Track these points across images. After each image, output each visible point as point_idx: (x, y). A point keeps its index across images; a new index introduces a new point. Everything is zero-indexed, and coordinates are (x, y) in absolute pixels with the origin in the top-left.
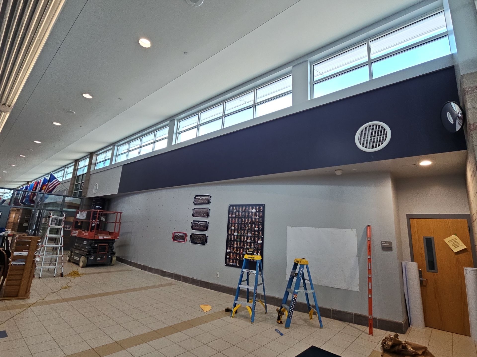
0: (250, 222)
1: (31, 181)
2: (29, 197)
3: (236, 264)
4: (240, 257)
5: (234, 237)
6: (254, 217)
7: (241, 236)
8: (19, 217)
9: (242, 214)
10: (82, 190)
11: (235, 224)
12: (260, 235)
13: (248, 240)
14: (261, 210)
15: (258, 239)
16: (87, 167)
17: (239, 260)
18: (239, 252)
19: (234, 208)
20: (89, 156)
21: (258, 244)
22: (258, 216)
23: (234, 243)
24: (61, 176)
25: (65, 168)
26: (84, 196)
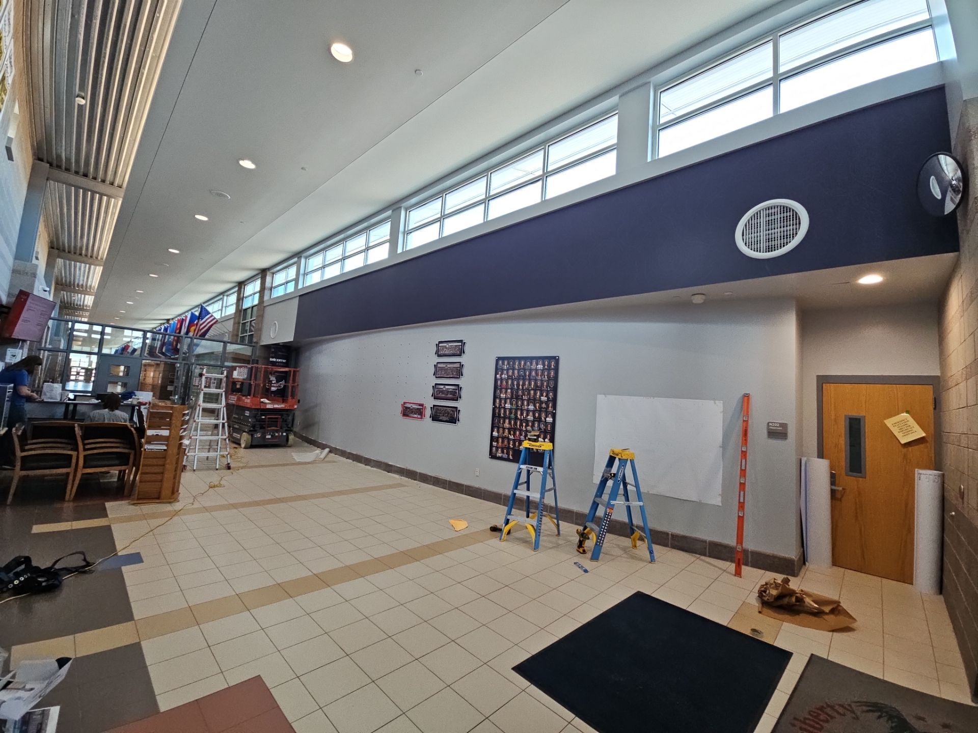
0: (532, 386)
1: (173, 319)
2: (170, 344)
3: (509, 456)
4: (514, 444)
5: (505, 412)
6: (539, 378)
7: (516, 410)
8: (159, 375)
9: (518, 373)
10: (253, 333)
11: (506, 389)
12: (550, 408)
13: (529, 417)
14: (552, 367)
15: (547, 416)
16: (258, 294)
17: (512, 449)
18: (514, 437)
19: (506, 362)
20: (260, 276)
21: (546, 423)
22: (546, 377)
23: (504, 422)
24: (218, 310)
25: (224, 296)
26: (257, 343)
